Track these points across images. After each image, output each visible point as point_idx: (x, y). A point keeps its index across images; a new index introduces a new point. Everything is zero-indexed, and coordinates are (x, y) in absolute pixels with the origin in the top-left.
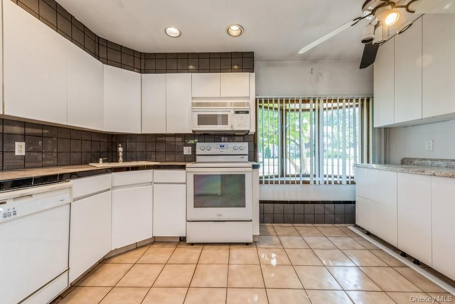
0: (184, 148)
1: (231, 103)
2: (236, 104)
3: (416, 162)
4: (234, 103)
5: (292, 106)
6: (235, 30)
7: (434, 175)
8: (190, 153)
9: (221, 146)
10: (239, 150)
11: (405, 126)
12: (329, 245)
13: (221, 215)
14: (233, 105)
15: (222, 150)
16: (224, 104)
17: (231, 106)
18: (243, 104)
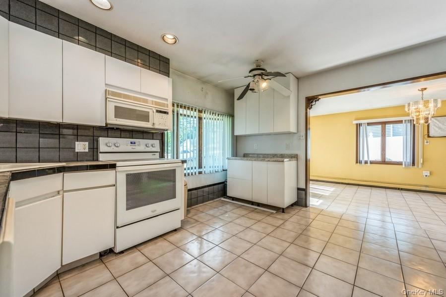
0: (77, 143)
1: (153, 101)
2: (157, 103)
3: (250, 155)
4: (155, 102)
5: (185, 112)
6: (169, 38)
7: (269, 161)
8: (87, 150)
9: (131, 143)
10: (151, 147)
11: (249, 136)
12: (222, 211)
13: (155, 211)
14: (154, 103)
15: (133, 147)
16: (146, 101)
17: (153, 104)
18: (163, 105)
